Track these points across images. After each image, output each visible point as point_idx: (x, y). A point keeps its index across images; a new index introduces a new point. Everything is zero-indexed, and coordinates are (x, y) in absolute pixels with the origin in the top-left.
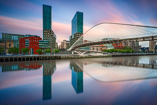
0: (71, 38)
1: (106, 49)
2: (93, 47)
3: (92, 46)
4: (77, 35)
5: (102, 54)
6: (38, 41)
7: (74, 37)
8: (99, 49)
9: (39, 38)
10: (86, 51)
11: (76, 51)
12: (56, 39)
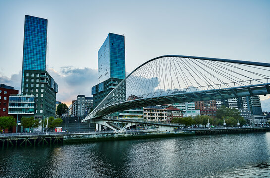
0: (97, 91)
1: (182, 116)
2: (149, 112)
3: (148, 110)
4: (111, 84)
5: (171, 130)
6: (8, 99)
7: (105, 87)
8: (165, 116)
9: (12, 91)
10: (132, 122)
11: (105, 124)
12: (56, 93)
